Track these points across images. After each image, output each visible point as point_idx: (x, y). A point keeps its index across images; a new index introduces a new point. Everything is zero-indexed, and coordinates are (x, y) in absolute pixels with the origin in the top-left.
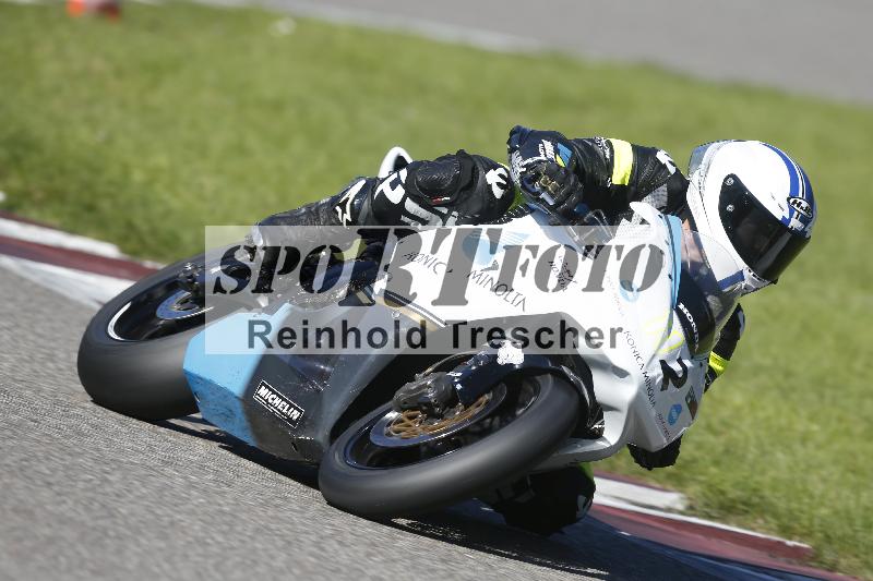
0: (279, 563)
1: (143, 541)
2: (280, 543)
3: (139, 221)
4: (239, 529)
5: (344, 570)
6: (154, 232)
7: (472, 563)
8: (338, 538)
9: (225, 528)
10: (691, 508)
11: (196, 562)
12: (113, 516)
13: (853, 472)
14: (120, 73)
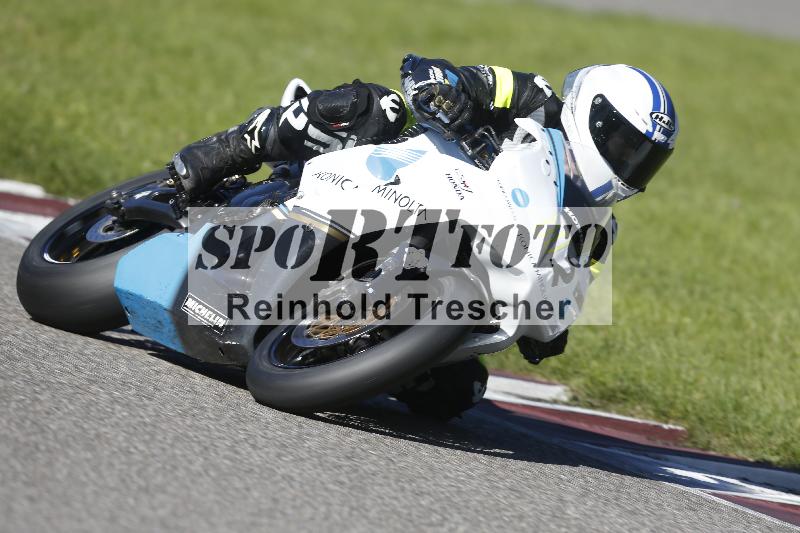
0: (197, 467)
1: (72, 453)
2: (197, 449)
3: (61, 164)
4: (160, 438)
5: (257, 470)
6: (75, 172)
7: (375, 458)
8: (251, 441)
9: (147, 437)
10: (575, 399)
11: (121, 470)
12: (43, 431)
13: (723, 359)
14: (40, 31)
